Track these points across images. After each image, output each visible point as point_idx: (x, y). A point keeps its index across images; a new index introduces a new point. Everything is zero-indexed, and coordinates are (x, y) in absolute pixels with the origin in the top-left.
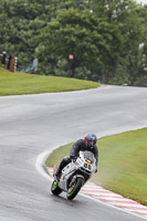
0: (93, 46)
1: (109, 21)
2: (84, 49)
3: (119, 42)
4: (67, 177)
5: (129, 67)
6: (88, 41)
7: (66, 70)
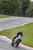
0: (9, 8)
1: (13, 2)
2: (7, 8)
3: (15, 7)
4: (16, 41)
5: (17, 12)
6: (8, 6)
7: (3, 13)
